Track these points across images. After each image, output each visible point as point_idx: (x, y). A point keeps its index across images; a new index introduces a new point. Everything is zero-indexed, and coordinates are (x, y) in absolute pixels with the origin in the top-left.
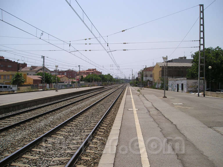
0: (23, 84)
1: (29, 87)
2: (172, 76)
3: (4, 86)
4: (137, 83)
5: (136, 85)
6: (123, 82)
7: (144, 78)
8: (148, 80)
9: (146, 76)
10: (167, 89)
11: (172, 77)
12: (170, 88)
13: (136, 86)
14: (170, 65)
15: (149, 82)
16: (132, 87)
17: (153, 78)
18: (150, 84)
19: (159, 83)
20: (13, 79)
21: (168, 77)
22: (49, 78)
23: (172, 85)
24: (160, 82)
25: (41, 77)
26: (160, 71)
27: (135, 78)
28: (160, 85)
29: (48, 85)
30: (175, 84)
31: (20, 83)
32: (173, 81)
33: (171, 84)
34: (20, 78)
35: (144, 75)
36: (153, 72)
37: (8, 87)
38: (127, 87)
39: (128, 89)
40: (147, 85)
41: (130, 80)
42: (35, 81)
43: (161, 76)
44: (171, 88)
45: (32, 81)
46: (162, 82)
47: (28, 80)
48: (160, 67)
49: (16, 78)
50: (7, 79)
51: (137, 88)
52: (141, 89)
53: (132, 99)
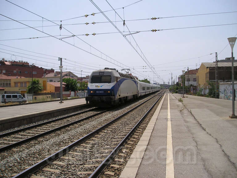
0: (40, 92)
1: (49, 96)
2: (223, 79)
3: (13, 95)
4: (177, 89)
5: (177, 91)
6: (162, 88)
7: (186, 83)
8: (191, 85)
9: (189, 80)
10: (217, 96)
11: (222, 81)
12: (221, 95)
13: (177, 93)
14: (220, 65)
15: (192, 87)
16: (171, 94)
17: (198, 83)
18: (194, 89)
19: (205, 89)
20: (29, 87)
21: (219, 81)
22: (74, 85)
23: (225, 90)
24: (207, 87)
25: (65, 83)
26: (207, 73)
27: (175, 83)
28: (207, 91)
29: (72, 93)
30: (229, 89)
31: (37, 91)
32: (226, 85)
33: (223, 90)
34: (37, 85)
35: (186, 80)
36: (197, 75)
37: (18, 96)
38: (165, 94)
39: (166, 97)
40: (189, 91)
41: (169, 86)
42: (57, 89)
43: (208, 79)
44: (223, 94)
45: (54, 89)
46: (211, 87)
47: (48, 88)
48: (207, 67)
49: (32, 85)
50: (24, 86)
51: (178, 96)
52: (184, 97)
53: (169, 123)
